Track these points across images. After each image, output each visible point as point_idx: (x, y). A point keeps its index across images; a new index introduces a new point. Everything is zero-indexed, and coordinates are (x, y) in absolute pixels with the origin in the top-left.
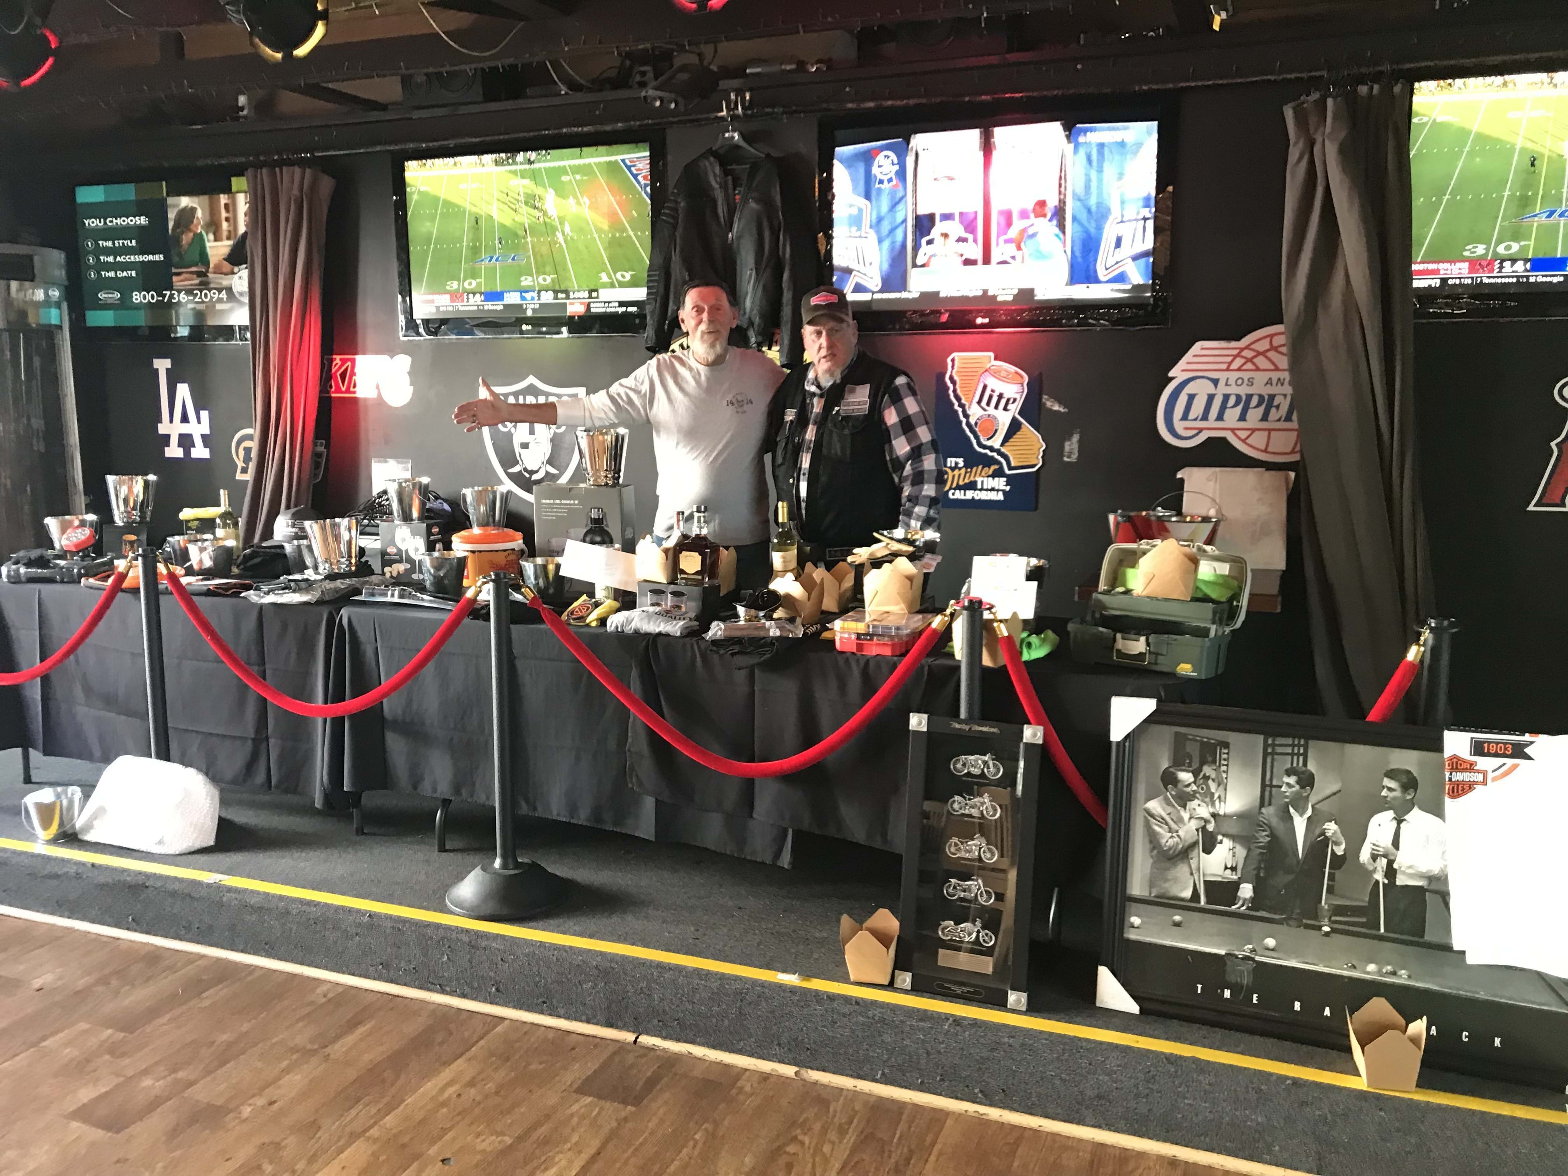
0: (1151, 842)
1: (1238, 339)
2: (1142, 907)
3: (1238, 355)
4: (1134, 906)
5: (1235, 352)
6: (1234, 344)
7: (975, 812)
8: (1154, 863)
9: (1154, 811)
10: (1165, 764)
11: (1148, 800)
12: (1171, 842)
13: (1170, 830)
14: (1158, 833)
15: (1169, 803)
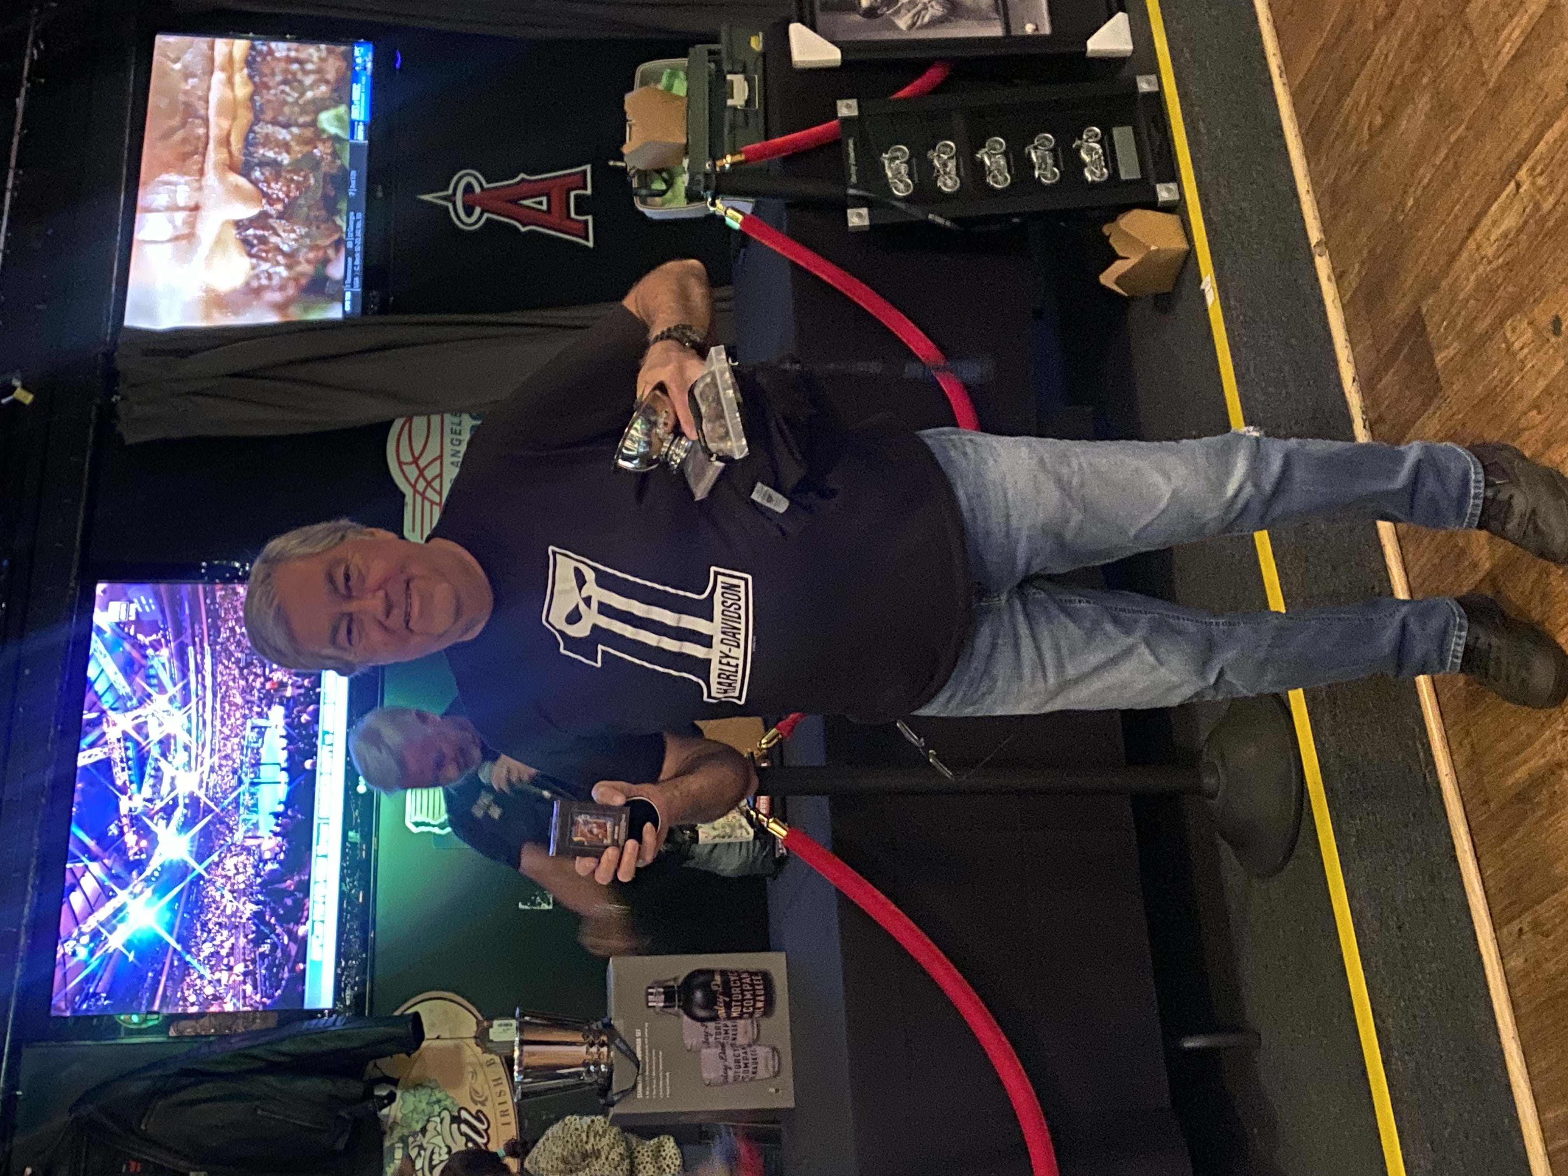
0: (942, 22)
1: (403, 496)
2: (1013, 26)
3: (423, 495)
4: (1013, 33)
5: (419, 498)
6: (409, 500)
7: (951, 165)
8: (962, 17)
9: (909, 22)
10: (858, 18)
11: (896, 28)
12: (937, 7)
13: (925, 8)
14: (932, 16)
15: (897, 13)
